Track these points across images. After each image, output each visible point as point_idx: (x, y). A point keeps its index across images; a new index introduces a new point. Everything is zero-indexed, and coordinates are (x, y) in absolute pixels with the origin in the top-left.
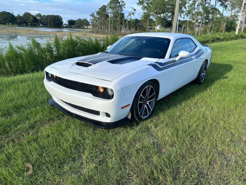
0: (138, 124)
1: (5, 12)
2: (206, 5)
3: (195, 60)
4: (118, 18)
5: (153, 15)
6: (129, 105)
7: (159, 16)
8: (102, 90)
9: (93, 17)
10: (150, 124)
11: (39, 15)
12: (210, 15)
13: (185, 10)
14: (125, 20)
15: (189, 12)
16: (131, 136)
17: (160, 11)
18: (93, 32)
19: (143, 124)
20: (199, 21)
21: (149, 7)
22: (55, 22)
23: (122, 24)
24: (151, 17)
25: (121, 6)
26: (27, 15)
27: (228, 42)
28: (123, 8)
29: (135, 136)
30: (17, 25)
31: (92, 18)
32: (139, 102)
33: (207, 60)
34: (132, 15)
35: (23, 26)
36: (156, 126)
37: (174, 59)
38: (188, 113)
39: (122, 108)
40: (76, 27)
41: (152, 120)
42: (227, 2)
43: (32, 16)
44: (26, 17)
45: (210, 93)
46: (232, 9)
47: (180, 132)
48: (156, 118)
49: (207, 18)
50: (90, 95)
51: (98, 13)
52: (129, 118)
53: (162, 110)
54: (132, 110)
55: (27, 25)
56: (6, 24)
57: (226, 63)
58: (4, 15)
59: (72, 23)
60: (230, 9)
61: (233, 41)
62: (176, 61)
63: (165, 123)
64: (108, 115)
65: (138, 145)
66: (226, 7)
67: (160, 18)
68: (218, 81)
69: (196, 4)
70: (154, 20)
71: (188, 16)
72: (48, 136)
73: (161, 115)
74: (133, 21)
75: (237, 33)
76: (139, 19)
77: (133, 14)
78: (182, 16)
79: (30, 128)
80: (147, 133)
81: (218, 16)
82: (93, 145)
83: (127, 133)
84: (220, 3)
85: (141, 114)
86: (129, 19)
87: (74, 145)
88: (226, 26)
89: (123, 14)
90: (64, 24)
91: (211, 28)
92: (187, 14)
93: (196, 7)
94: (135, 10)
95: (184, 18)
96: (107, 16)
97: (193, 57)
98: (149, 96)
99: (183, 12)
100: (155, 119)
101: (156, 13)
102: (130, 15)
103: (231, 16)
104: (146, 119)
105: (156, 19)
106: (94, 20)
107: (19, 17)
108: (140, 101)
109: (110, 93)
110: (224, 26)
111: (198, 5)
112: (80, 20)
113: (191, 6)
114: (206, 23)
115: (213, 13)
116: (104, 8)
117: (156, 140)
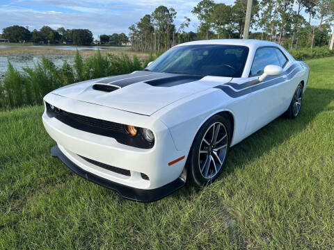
0: (199, 190)
1: (17, 26)
2: (287, 12)
3: (287, 81)
4: (167, 32)
5: (213, 26)
6: (183, 158)
7: (222, 27)
8: (133, 132)
9: (133, 30)
10: (219, 188)
11: (62, 30)
12: (292, 25)
13: (257, 18)
14: (176, 35)
15: (263, 22)
16: (187, 215)
17: (224, 21)
18: (133, 50)
19: (208, 190)
20: (278, 33)
21: (209, 15)
22: (83, 38)
23: (171, 39)
24: (212, 29)
25: (170, 16)
26: (46, 30)
27: (321, 59)
28: (173, 19)
29: (194, 215)
30: (32, 43)
31: (132, 32)
32: (200, 152)
33: (302, 82)
34: (185, 27)
35: (41, 44)
36: (231, 194)
37: (256, 78)
38: (283, 168)
39: (170, 164)
40: (111, 45)
41: (223, 183)
42: (315, 7)
43: (53, 31)
44: (45, 32)
45: (314, 133)
46: (322, 16)
47: (276, 206)
48: (230, 177)
49: (288, 29)
50: (113, 140)
51: (140, 25)
52: (184, 179)
53: (240, 164)
54: (188, 166)
55: (46, 43)
56: (18, 42)
57: (325, 88)
58: (16, 31)
59: (105, 40)
60: (320, 16)
61: (326, 58)
62: (259, 82)
63: (246, 187)
64: (145, 177)
65: (200, 236)
66: (314, 13)
67: (224, 30)
68: (321, 114)
69: (273, 11)
70: (216, 33)
71: (261, 27)
72: (39, 215)
73: (238, 172)
74: (187, 35)
75: (331, 48)
76: (195, 32)
77: (187, 25)
78: (254, 27)
79: (10, 197)
80: (215, 210)
81: (303, 26)
82: (117, 236)
83: (181, 208)
84: (305, 8)
85: (203, 172)
86: (182, 33)
87: (82, 235)
88: (315, 39)
89: (174, 26)
90: (94, 40)
91: (294, 43)
92: (261, 25)
93: (272, 14)
94: (189, 20)
95: (256, 29)
96: (152, 29)
97: (284, 76)
98: (217, 140)
99: (254, 21)
100: (228, 180)
101: (218, 24)
102: (182, 27)
103: (322, 25)
104: (213, 180)
105: (218, 31)
106: (135, 34)
107: (36, 32)
108: (202, 149)
109: (148, 137)
110: (312, 39)
111: (276, 12)
112: (115, 35)
113: (266, 13)
114: (287, 36)
115: (296, 22)
116: (147, 19)
117: (233, 222)
